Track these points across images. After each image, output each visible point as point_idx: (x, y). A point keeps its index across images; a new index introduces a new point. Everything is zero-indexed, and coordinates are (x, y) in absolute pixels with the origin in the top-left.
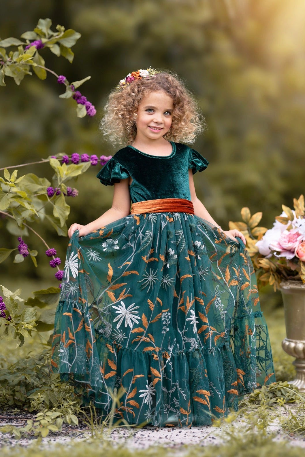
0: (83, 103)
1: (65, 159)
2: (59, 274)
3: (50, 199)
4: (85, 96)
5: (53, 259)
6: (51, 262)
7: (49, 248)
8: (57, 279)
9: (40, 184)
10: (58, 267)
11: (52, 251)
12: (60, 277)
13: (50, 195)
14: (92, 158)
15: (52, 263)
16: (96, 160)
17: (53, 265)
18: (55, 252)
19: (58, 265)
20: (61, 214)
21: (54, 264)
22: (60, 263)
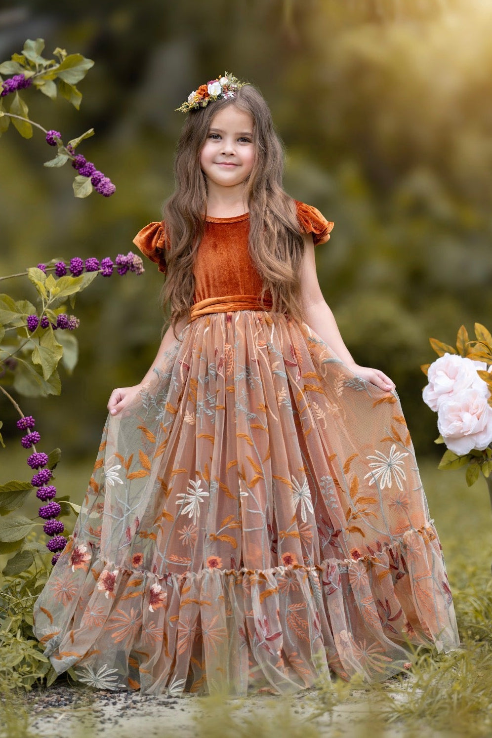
0: (88, 175)
1: (59, 267)
2: (33, 459)
3: (30, 335)
4: (91, 162)
5: (27, 434)
6: (23, 438)
7: (23, 416)
8: (30, 467)
9: (18, 311)
10: (34, 447)
11: (27, 421)
12: (34, 464)
13: (32, 328)
14: (104, 265)
15: (25, 441)
16: (110, 266)
17: (27, 443)
18: (33, 422)
19: (34, 443)
20: (46, 360)
21: (29, 442)
22: (37, 441)
